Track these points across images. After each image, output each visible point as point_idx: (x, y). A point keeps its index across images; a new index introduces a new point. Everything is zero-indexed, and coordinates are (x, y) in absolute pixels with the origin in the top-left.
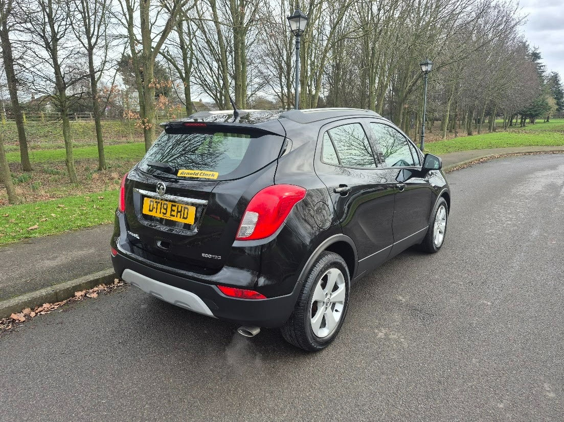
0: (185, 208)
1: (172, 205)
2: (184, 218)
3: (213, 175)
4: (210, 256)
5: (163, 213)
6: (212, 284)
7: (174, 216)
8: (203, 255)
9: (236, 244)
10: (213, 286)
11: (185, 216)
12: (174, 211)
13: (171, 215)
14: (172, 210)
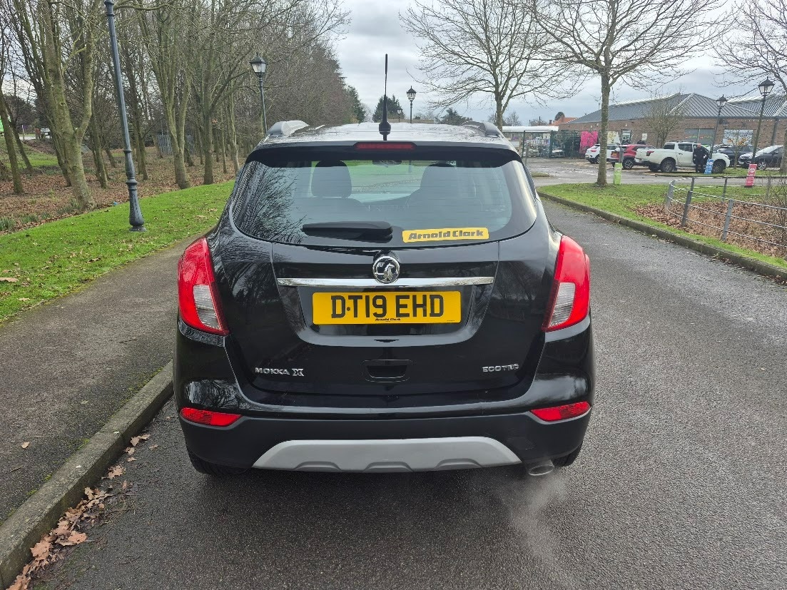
0: (432, 297)
1: (398, 298)
2: (433, 314)
3: (479, 233)
4: (498, 368)
5: (375, 314)
6: (525, 411)
7: (407, 315)
8: (485, 369)
9: (550, 337)
10: (527, 413)
11: (437, 310)
12: (405, 306)
13: (399, 315)
14: (399, 306)
